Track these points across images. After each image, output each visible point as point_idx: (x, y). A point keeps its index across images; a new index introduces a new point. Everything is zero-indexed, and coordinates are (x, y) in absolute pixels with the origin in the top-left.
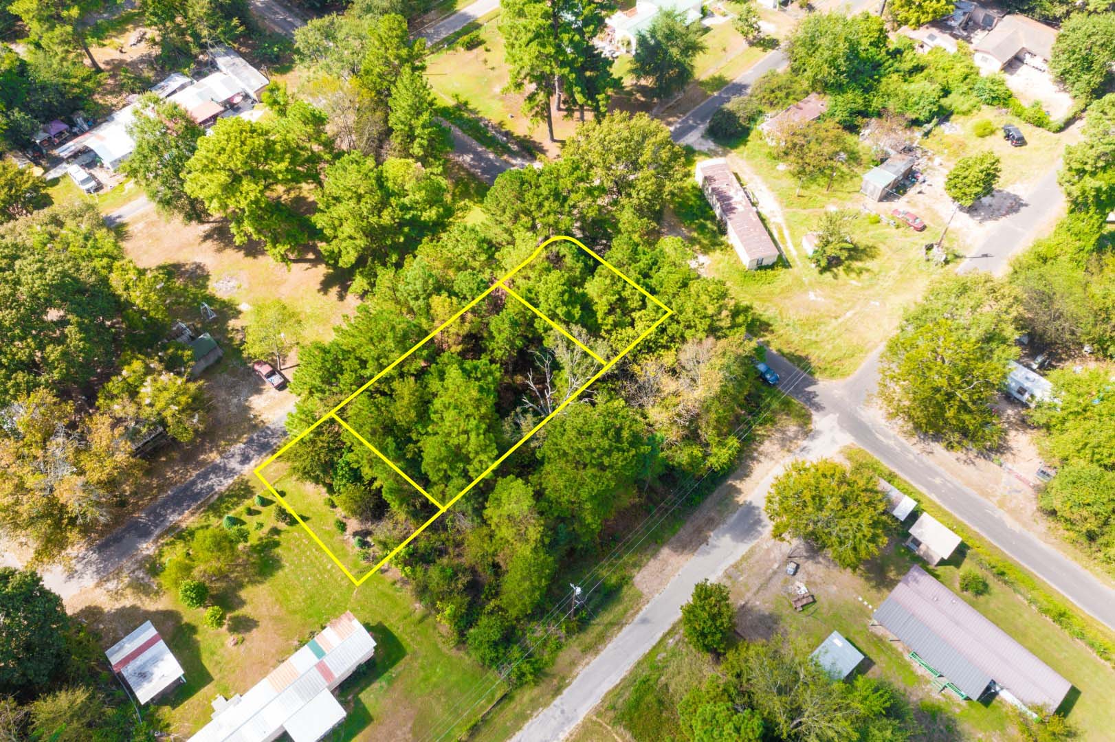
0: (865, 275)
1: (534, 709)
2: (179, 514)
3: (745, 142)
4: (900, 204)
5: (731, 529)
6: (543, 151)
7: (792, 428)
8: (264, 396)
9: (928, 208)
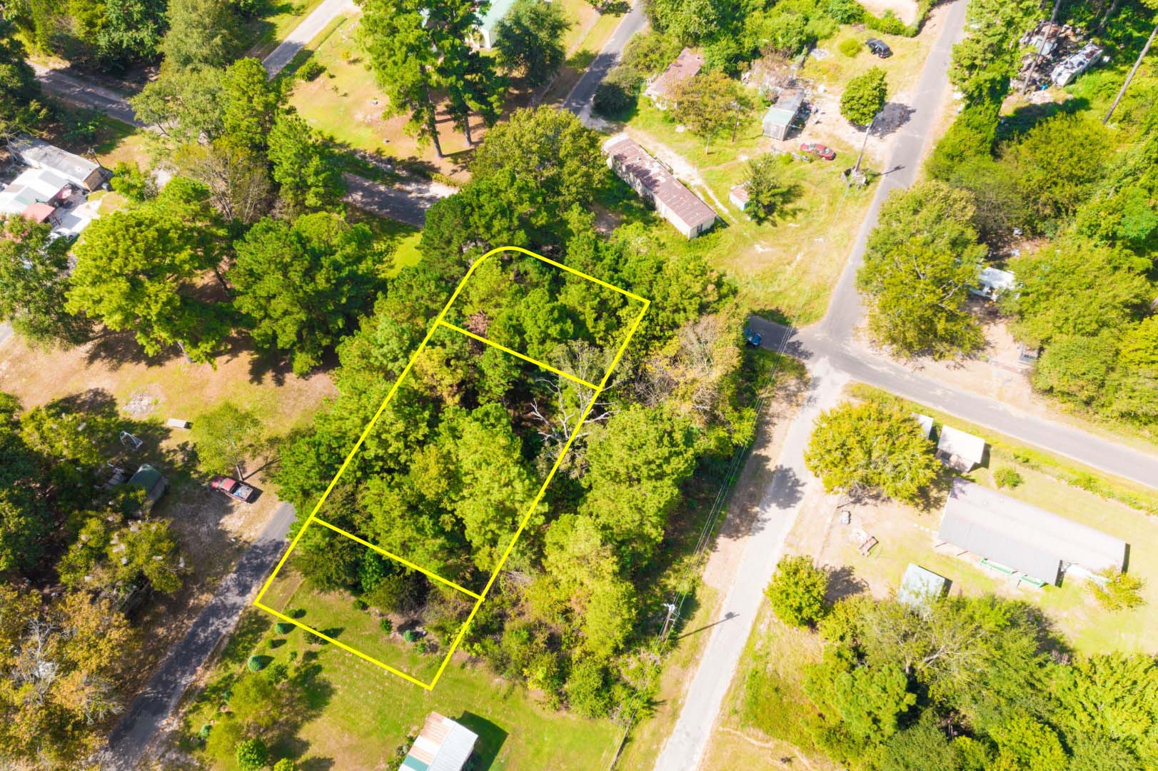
0: (800, 215)
1: (659, 742)
2: (192, 674)
3: (636, 113)
4: (803, 138)
5: (775, 498)
6: (436, 170)
7: (792, 382)
8: (236, 514)
9: (830, 136)
